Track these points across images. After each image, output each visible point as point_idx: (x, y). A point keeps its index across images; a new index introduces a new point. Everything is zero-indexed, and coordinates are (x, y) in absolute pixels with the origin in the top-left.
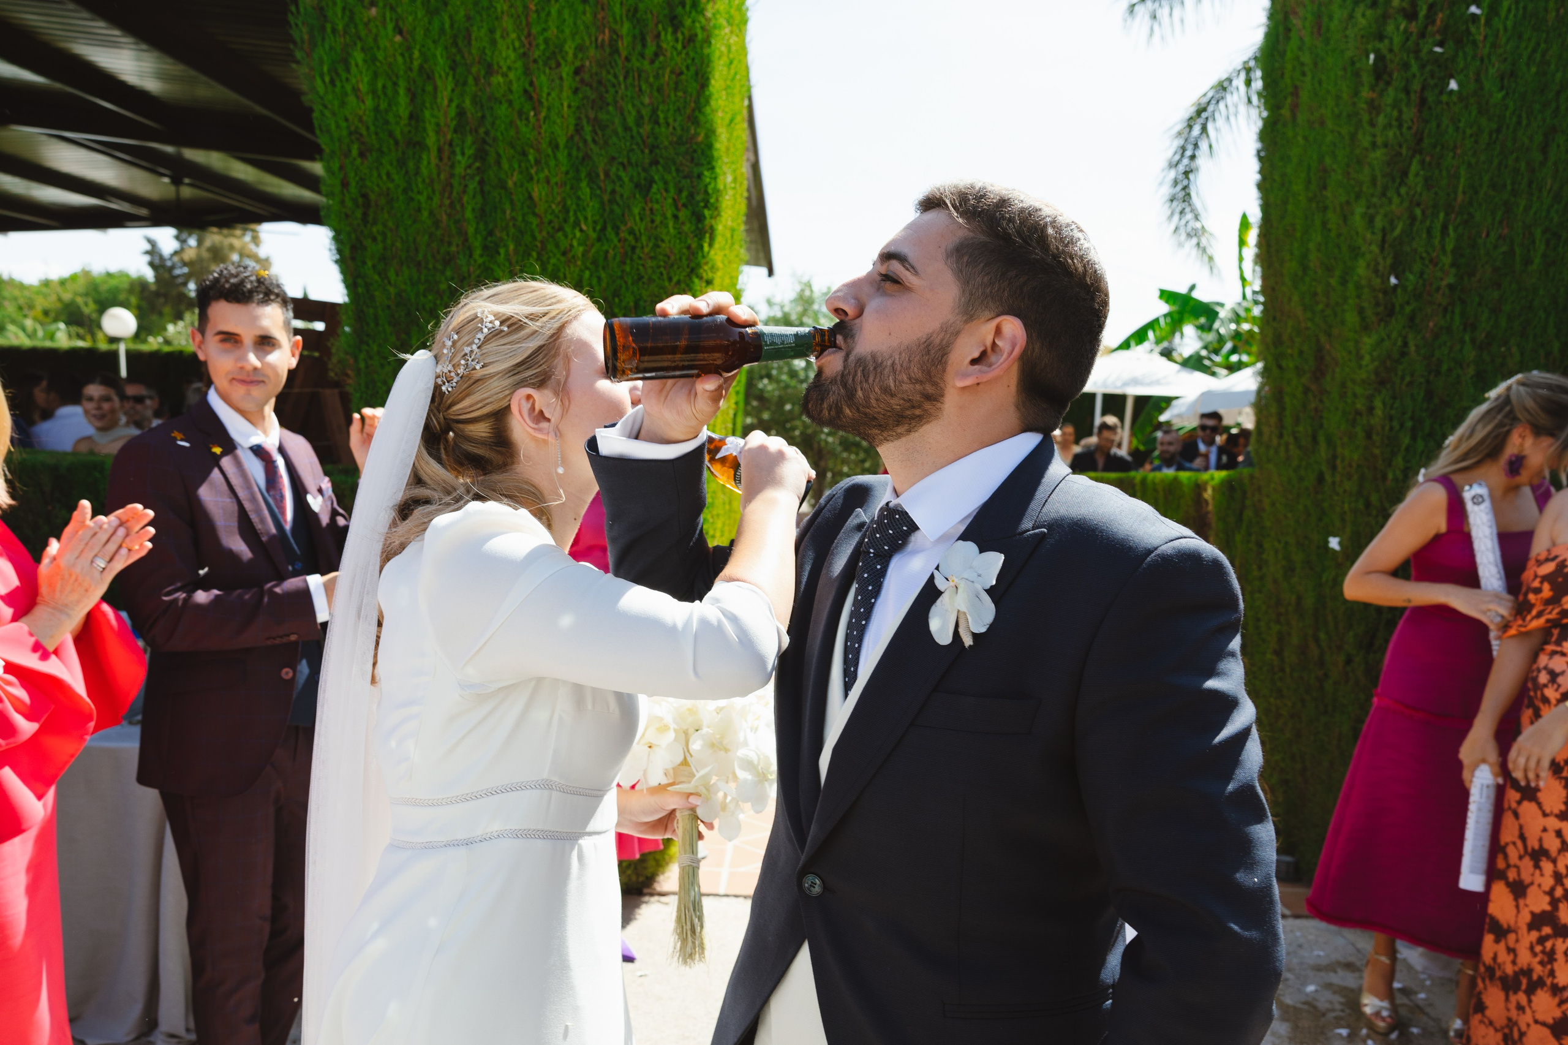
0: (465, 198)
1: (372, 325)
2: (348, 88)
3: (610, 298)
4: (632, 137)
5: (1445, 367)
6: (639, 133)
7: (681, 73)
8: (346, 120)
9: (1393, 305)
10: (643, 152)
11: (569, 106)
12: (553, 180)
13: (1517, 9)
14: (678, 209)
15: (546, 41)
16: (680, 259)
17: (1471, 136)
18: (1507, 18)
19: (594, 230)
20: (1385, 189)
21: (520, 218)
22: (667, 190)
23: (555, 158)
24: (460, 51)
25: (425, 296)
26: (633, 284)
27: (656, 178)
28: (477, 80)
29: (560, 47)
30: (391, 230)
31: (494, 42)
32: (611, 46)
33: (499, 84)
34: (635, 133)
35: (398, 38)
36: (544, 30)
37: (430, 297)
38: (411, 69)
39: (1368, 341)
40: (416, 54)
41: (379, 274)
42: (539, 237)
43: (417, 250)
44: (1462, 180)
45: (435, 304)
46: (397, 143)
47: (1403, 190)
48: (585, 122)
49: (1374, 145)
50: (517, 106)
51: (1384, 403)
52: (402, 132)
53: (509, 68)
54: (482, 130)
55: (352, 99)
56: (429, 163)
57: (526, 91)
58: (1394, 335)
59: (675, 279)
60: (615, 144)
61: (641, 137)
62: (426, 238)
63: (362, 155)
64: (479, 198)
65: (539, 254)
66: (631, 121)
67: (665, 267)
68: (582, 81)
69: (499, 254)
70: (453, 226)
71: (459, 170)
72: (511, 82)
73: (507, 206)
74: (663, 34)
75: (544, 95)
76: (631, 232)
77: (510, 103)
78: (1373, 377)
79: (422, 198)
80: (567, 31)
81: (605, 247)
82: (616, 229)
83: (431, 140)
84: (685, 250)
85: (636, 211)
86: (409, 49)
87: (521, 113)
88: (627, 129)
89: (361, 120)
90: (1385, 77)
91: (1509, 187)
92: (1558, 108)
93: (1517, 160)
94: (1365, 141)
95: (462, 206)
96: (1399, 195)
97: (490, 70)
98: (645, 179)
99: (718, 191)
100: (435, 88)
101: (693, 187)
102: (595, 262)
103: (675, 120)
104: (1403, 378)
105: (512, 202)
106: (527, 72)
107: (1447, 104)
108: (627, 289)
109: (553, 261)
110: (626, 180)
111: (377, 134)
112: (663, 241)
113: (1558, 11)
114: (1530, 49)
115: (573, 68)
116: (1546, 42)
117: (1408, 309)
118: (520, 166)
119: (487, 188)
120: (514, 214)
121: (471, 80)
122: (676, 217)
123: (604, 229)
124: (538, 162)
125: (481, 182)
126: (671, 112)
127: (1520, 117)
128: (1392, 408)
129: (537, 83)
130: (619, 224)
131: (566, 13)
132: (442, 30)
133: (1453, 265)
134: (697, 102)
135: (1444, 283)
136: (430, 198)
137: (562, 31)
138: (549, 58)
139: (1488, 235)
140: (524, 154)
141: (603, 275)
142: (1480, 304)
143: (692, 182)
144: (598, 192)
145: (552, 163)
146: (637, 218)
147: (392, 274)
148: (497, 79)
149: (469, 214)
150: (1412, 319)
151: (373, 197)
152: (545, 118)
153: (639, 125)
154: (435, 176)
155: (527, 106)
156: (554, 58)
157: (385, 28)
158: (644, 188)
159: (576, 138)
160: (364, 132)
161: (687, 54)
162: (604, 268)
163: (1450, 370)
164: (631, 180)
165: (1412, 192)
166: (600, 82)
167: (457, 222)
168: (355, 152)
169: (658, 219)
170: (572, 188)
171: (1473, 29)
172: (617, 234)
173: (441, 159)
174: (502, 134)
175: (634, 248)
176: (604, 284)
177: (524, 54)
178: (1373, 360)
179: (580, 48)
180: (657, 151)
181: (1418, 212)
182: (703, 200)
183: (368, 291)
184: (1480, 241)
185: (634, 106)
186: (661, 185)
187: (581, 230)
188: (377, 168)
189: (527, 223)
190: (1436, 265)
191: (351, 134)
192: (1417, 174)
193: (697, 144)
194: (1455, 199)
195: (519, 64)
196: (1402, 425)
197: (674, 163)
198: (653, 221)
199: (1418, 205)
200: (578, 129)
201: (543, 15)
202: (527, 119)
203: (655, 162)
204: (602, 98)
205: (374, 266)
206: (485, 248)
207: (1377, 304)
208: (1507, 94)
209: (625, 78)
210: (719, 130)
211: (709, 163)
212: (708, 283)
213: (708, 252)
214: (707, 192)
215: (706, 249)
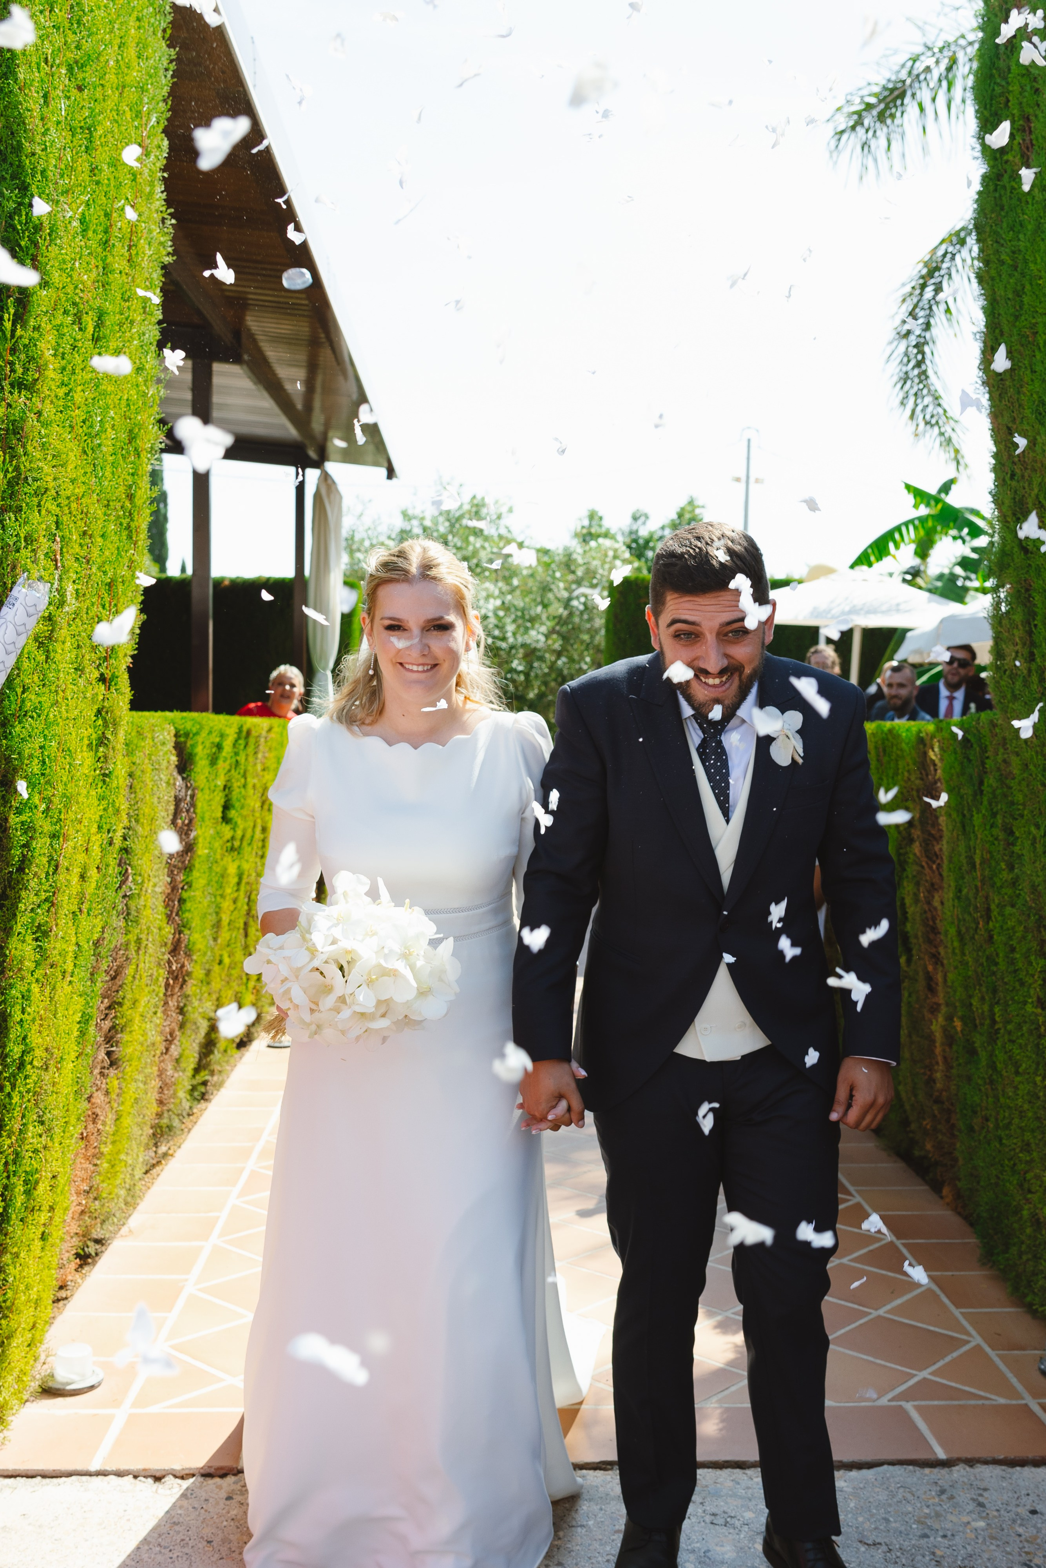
210: (33, 122)
211: (13, 177)
212: (20, 385)
213: (13, 332)
214: (14, 228)
215: (8, 325)
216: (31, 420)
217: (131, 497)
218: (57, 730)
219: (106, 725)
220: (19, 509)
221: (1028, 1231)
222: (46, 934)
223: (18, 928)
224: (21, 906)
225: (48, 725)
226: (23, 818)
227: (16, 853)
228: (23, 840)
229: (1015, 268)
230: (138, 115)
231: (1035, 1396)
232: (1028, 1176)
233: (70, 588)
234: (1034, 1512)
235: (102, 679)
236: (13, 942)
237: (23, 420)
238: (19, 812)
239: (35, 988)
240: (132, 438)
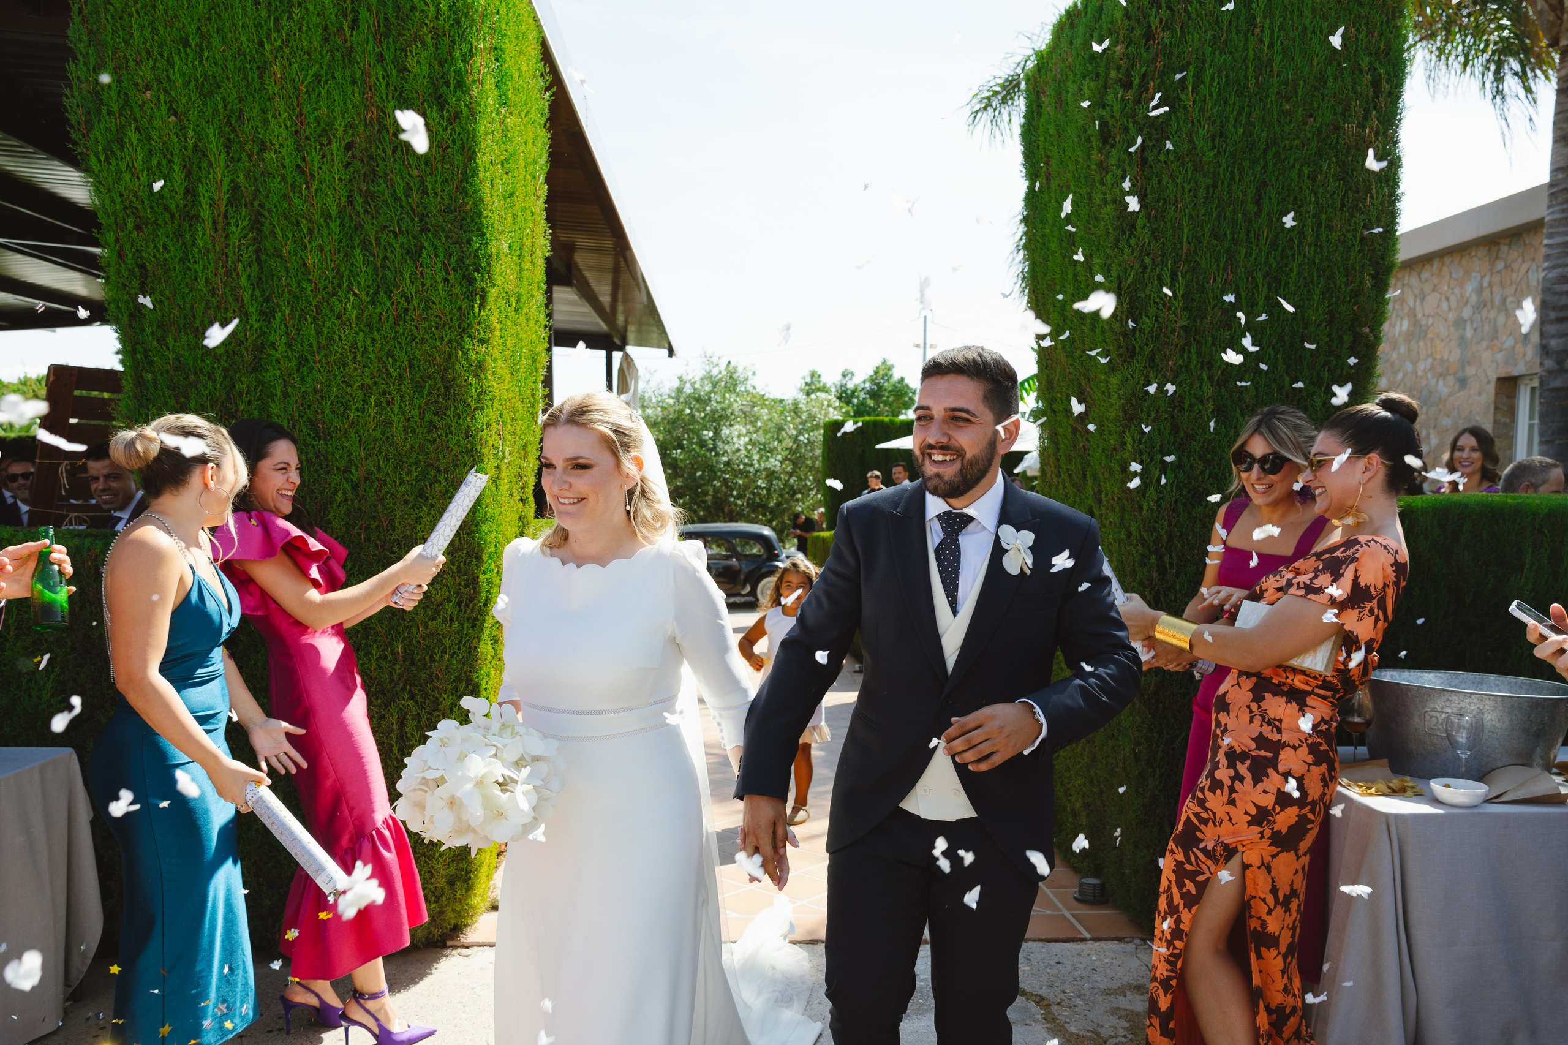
0: (240, 267)
1: (152, 390)
2: (123, 166)
3: (385, 359)
4: (402, 207)
5: (1187, 403)
6: (409, 203)
7: (448, 147)
8: (121, 195)
9: (1134, 347)
10: (412, 220)
11: (340, 179)
12: (327, 249)
13: (1220, 77)
14: (447, 273)
15: (317, 120)
16: (451, 320)
17: (1190, 191)
18: (1211, 85)
19: (368, 294)
20: (1117, 240)
21: (294, 285)
22: (436, 256)
23: (328, 226)
24: (234, 130)
25: (203, 361)
26: (407, 344)
27: (426, 244)
28: (250, 156)
29: (331, 125)
30: (168, 298)
31: (266, 121)
32: (379, 123)
33: (272, 159)
34: (404, 204)
35: (173, 119)
36: (315, 109)
37: (208, 362)
38: (186, 148)
39: (1114, 380)
40: (191, 133)
41: (158, 341)
42: (314, 302)
43: (194, 317)
44: (1186, 231)
45: (213, 368)
46: (173, 216)
47: (1133, 241)
48: (356, 194)
49: (1105, 201)
50: (290, 181)
51: (1133, 439)
52: (177, 206)
53: (281, 145)
54: (256, 203)
55: (127, 177)
56: (204, 234)
57: (298, 166)
58: (1136, 375)
59: (446, 339)
60: (386, 214)
61: (411, 207)
62: (203, 305)
63: (138, 228)
64: (255, 267)
65: (315, 319)
66: (400, 193)
67: (437, 328)
68: (353, 156)
69: (274, 318)
70: (229, 294)
71: (234, 240)
72: (283, 158)
73: (282, 273)
74: (429, 111)
75: (316, 169)
76: (403, 295)
77: (283, 177)
78: (1121, 414)
79: (198, 268)
80: (337, 111)
81: (378, 311)
82: (389, 293)
83: (206, 213)
84: (455, 311)
85: (407, 276)
86: (183, 128)
87: (293, 186)
88: (397, 199)
89: (135, 195)
90: (1111, 141)
91: (1229, 237)
92: (1266, 164)
93: (1234, 211)
94: (1098, 198)
95: (238, 274)
96: (1130, 246)
97: (263, 147)
98: (415, 246)
99: (490, 256)
100: (211, 165)
101: (462, 252)
102: (368, 325)
103: (442, 191)
104: (1149, 416)
105: (287, 270)
106: (299, 148)
107: (1165, 162)
108: (401, 348)
109: (328, 324)
110: (397, 246)
111: (152, 208)
112: (434, 303)
113: (1257, 79)
114: (1235, 113)
115: (343, 144)
116: (1248, 106)
117: (1147, 350)
118: (294, 236)
119: (263, 257)
120: (289, 281)
121: (244, 157)
122: (446, 280)
123: (377, 293)
124: (310, 231)
125: (257, 252)
126: (439, 183)
127: (1232, 173)
128: (1140, 442)
129: (308, 158)
130: (391, 287)
131: (335, 94)
132: (216, 112)
133: (1185, 309)
134: (464, 174)
135: (1178, 325)
136: (205, 267)
137: (333, 110)
138: (320, 136)
139: (1214, 281)
140: (298, 224)
141: (376, 336)
142: (1213, 344)
143: (461, 247)
144: (371, 258)
145: (325, 232)
146: (408, 282)
147: (170, 340)
148: (270, 155)
149: (244, 281)
150: (1152, 359)
151: (149, 267)
152: (317, 190)
153: (408, 195)
154: (210, 247)
155: (299, 180)
156: (325, 134)
157: (159, 109)
158: (414, 254)
159: (348, 209)
160: (140, 207)
161: (453, 129)
162: (378, 330)
163: (1191, 405)
164: (402, 246)
165: (1141, 243)
166: (371, 157)
167: (233, 289)
168: (130, 226)
169: (428, 283)
170: (346, 255)
171: (1183, 97)
172: (390, 298)
173: (216, 230)
174: (276, 206)
175: (406, 310)
176: (378, 345)
177: (296, 132)
178: (1120, 398)
179: (350, 126)
180: (427, 219)
181: (1148, 261)
182: (474, 264)
183: (146, 357)
184: (1207, 286)
185: (402, 178)
186: (431, 251)
187: (355, 295)
188: (153, 241)
189: (303, 289)
190: (1169, 309)
191: (125, 208)
192: (1144, 226)
193: (466, 212)
194: (1182, 248)
195: (290, 141)
196: (1152, 459)
197: (443, 230)
198: (423, 285)
199: (1148, 255)
200: (350, 200)
201: (313, 96)
202: (300, 192)
203: (424, 230)
204: (373, 171)
205: (152, 333)
206: (261, 313)
207: (1120, 347)
208: (1219, 152)
209: (394, 152)
210: (487, 200)
211: (478, 230)
212: (483, 342)
213: (479, 313)
214: (478, 257)
215: (477, 310)
216: (489, 359)
217: (533, 395)
218: (501, 528)
219: (524, 526)
220: (482, 409)
221: (1070, 819)
222: (496, 642)
223: (484, 637)
224: (486, 625)
225: (499, 525)
226: (488, 576)
227: (484, 595)
228: (487, 588)
229: (1044, 244)
230: (534, 178)
231: (1069, 909)
232: (1070, 786)
233: (507, 449)
234: (1058, 963)
235: (521, 500)
236: (482, 644)
237: (484, 360)
238: (485, 573)
239: (492, 671)
240: (534, 361)
